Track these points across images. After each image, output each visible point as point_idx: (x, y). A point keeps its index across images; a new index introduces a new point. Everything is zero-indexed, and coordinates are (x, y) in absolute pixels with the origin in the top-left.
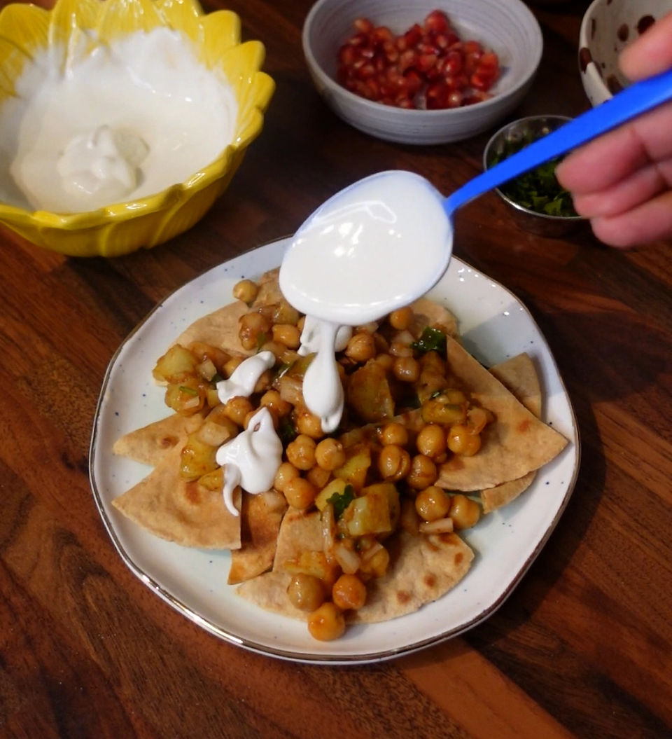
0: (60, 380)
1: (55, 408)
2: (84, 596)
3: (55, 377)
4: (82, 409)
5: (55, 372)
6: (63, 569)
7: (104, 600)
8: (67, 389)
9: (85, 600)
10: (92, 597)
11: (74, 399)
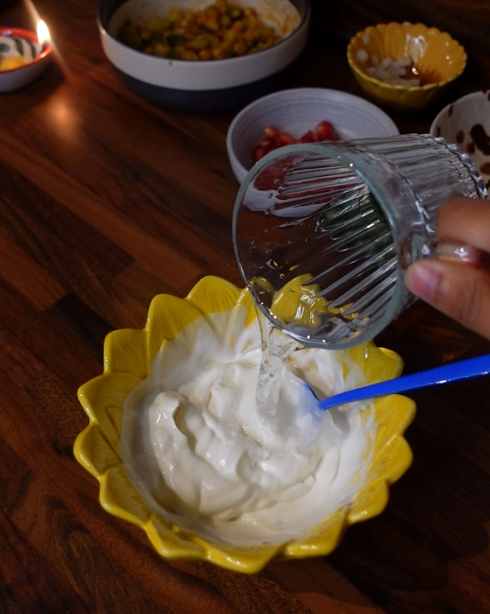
0: (52, 390)
1: (48, 410)
2: (69, 545)
3: (48, 388)
4: (67, 411)
5: (48, 384)
6: (54, 525)
7: (84, 549)
8: (56, 396)
9: (70, 548)
10: (75, 547)
11: (61, 403)
